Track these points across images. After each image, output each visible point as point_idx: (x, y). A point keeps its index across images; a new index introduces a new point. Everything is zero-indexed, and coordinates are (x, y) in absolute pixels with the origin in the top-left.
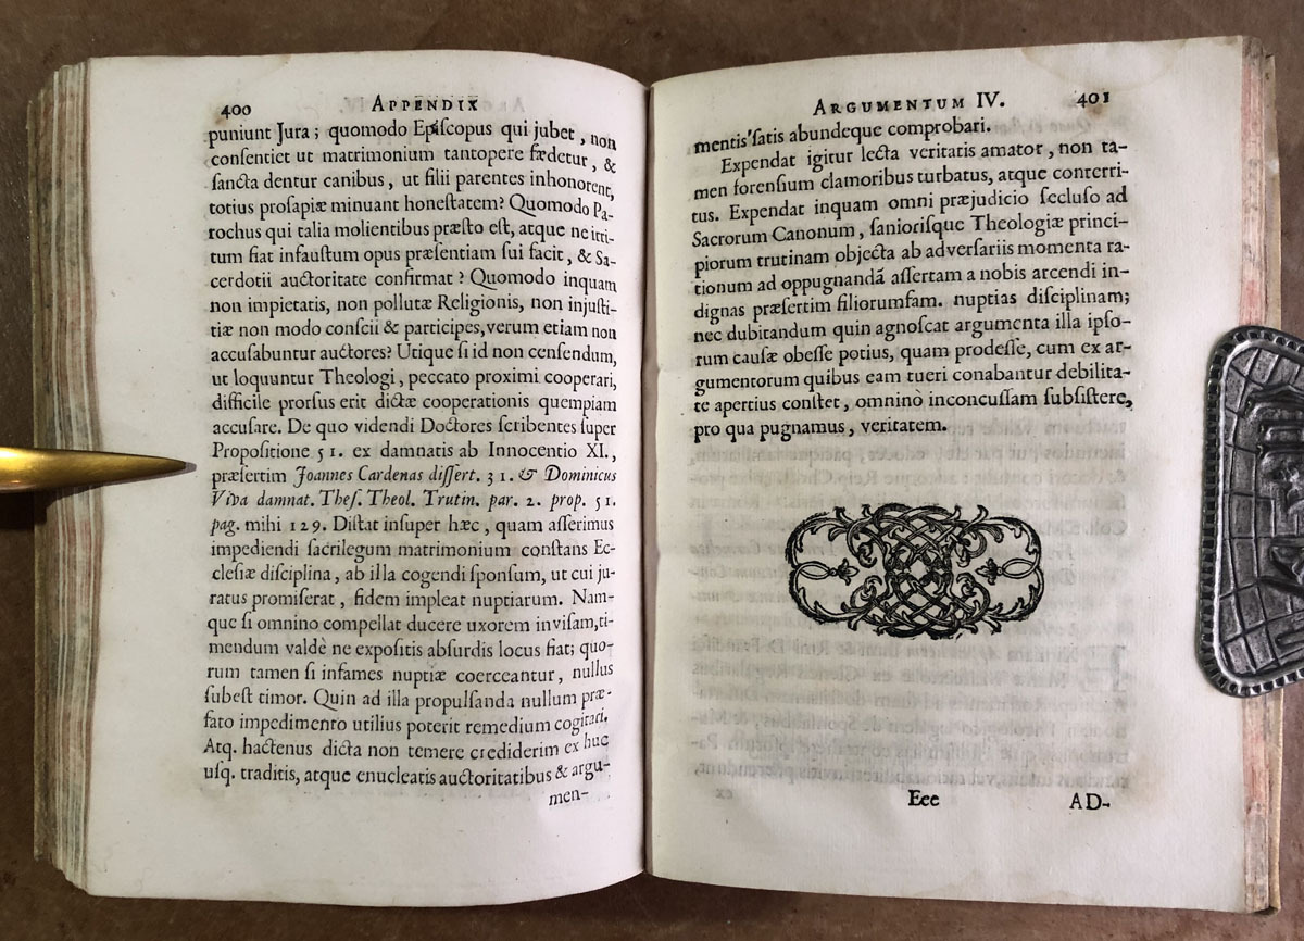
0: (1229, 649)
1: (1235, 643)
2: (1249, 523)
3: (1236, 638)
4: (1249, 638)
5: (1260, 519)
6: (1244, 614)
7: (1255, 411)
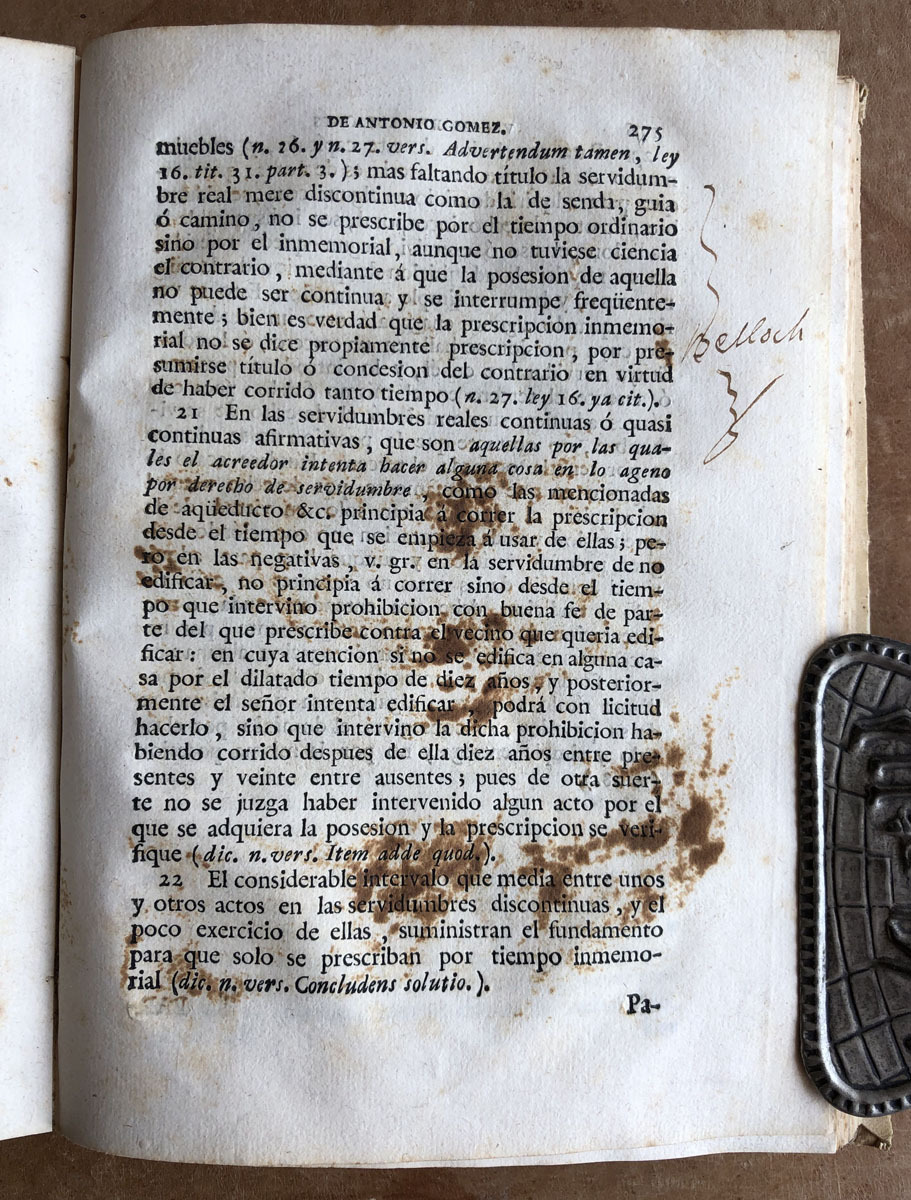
0: (842, 1053)
1: (848, 1044)
2: (859, 887)
3: (851, 1037)
4: (867, 1037)
5: (872, 884)
6: (859, 1006)
7: (862, 743)
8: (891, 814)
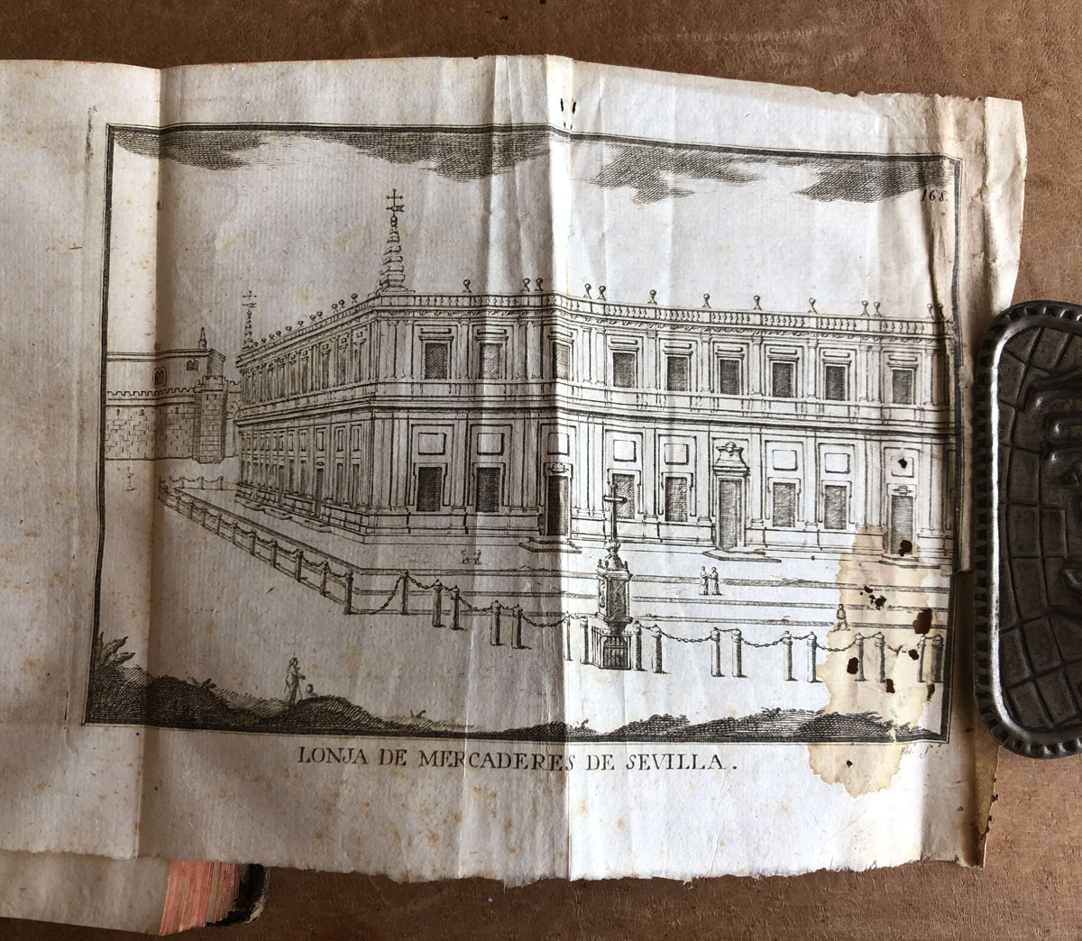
0: (1015, 696)
2: (1033, 539)
3: (1024, 682)
5: (1047, 536)
6: (1032, 653)
7: (1039, 402)
8: (1066, 468)
